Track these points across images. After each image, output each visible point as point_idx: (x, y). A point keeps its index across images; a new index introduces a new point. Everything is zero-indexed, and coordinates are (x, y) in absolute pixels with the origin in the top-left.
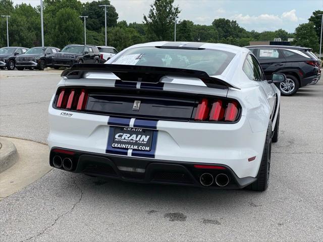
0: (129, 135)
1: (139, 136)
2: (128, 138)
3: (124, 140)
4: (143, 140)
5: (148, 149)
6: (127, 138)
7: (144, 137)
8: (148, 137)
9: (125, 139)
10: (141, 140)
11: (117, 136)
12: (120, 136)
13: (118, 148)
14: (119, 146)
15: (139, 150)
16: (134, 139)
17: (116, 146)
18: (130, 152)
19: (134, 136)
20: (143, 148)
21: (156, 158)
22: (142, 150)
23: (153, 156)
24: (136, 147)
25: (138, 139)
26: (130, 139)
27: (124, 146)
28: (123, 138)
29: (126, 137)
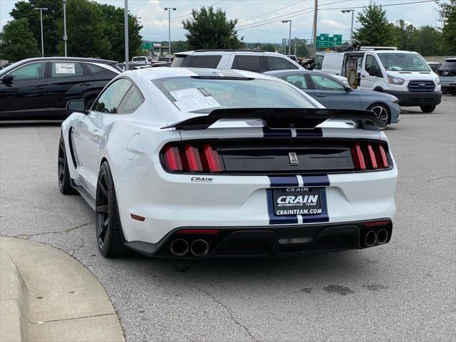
0: (293, 198)
1: (306, 197)
2: (294, 201)
3: (289, 205)
4: (312, 202)
5: (320, 211)
6: (292, 202)
7: (311, 197)
8: (316, 196)
9: (289, 203)
10: (309, 201)
11: (279, 201)
12: (284, 200)
13: (285, 215)
14: (285, 213)
15: (310, 215)
16: (301, 201)
17: (281, 213)
18: (300, 218)
19: (300, 197)
20: (315, 211)
21: (331, 221)
22: (314, 214)
23: (327, 219)
24: (306, 212)
25: (305, 201)
26: (296, 202)
27: (291, 212)
28: (287, 202)
29: (290, 200)
